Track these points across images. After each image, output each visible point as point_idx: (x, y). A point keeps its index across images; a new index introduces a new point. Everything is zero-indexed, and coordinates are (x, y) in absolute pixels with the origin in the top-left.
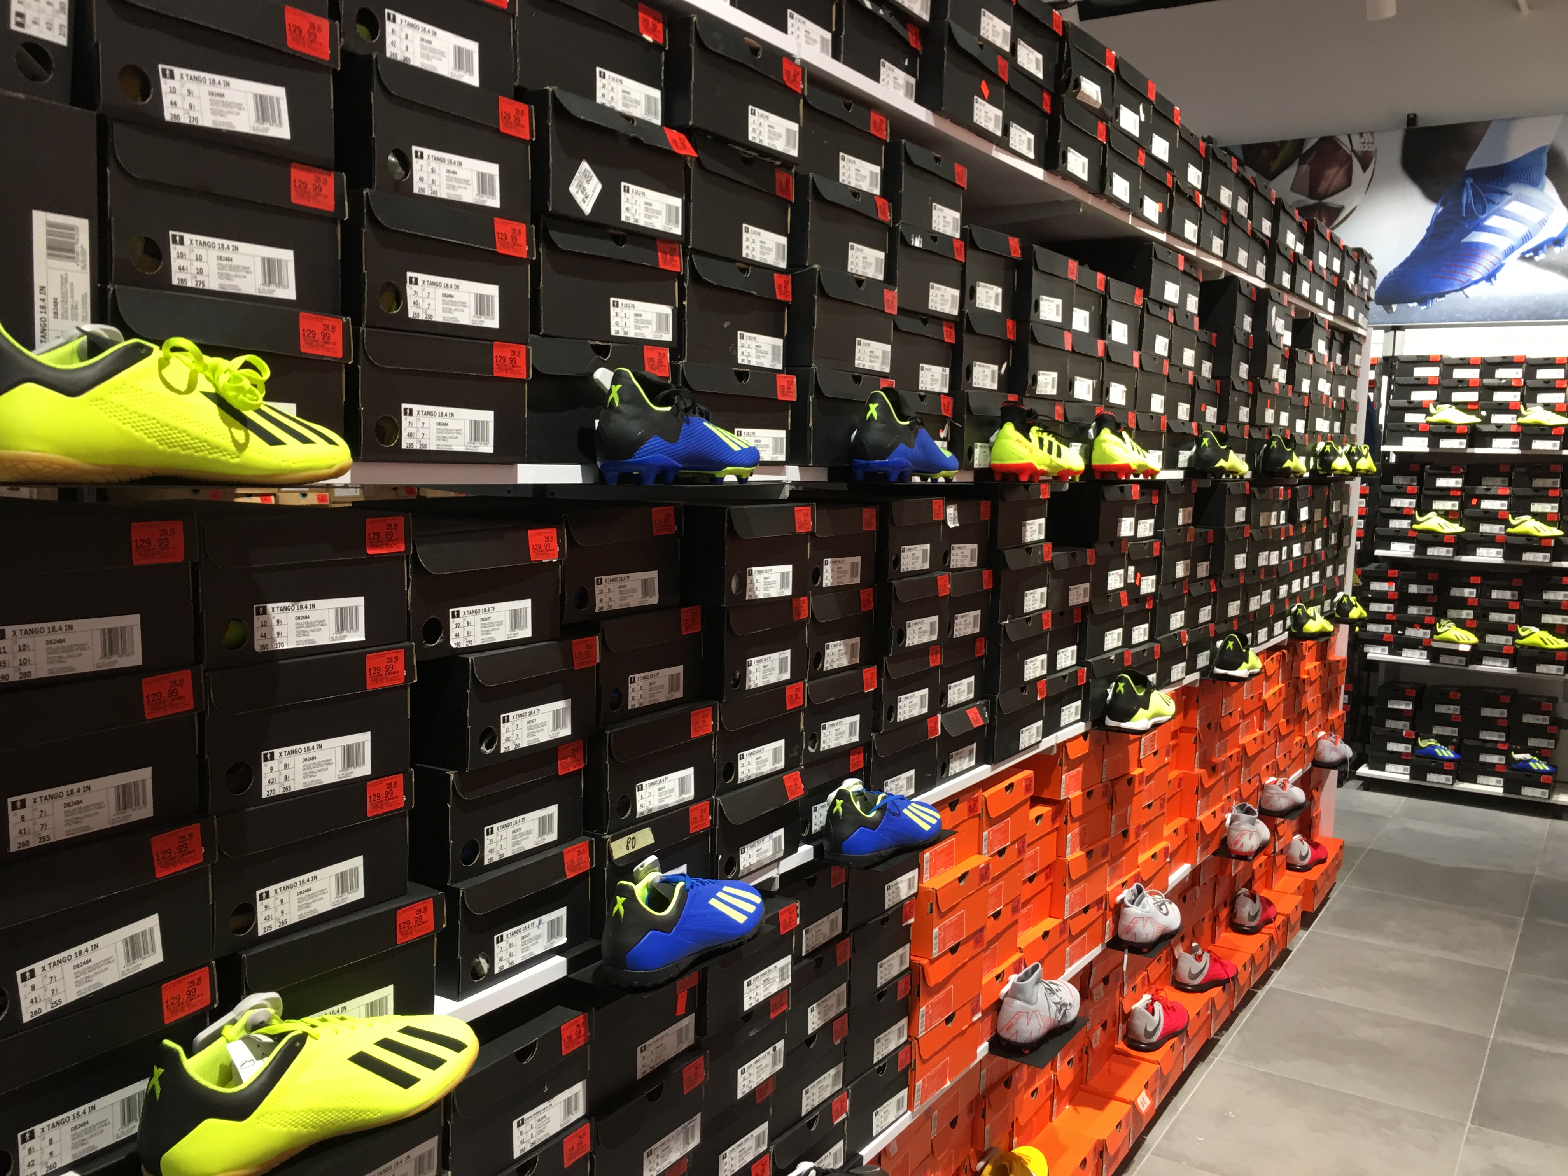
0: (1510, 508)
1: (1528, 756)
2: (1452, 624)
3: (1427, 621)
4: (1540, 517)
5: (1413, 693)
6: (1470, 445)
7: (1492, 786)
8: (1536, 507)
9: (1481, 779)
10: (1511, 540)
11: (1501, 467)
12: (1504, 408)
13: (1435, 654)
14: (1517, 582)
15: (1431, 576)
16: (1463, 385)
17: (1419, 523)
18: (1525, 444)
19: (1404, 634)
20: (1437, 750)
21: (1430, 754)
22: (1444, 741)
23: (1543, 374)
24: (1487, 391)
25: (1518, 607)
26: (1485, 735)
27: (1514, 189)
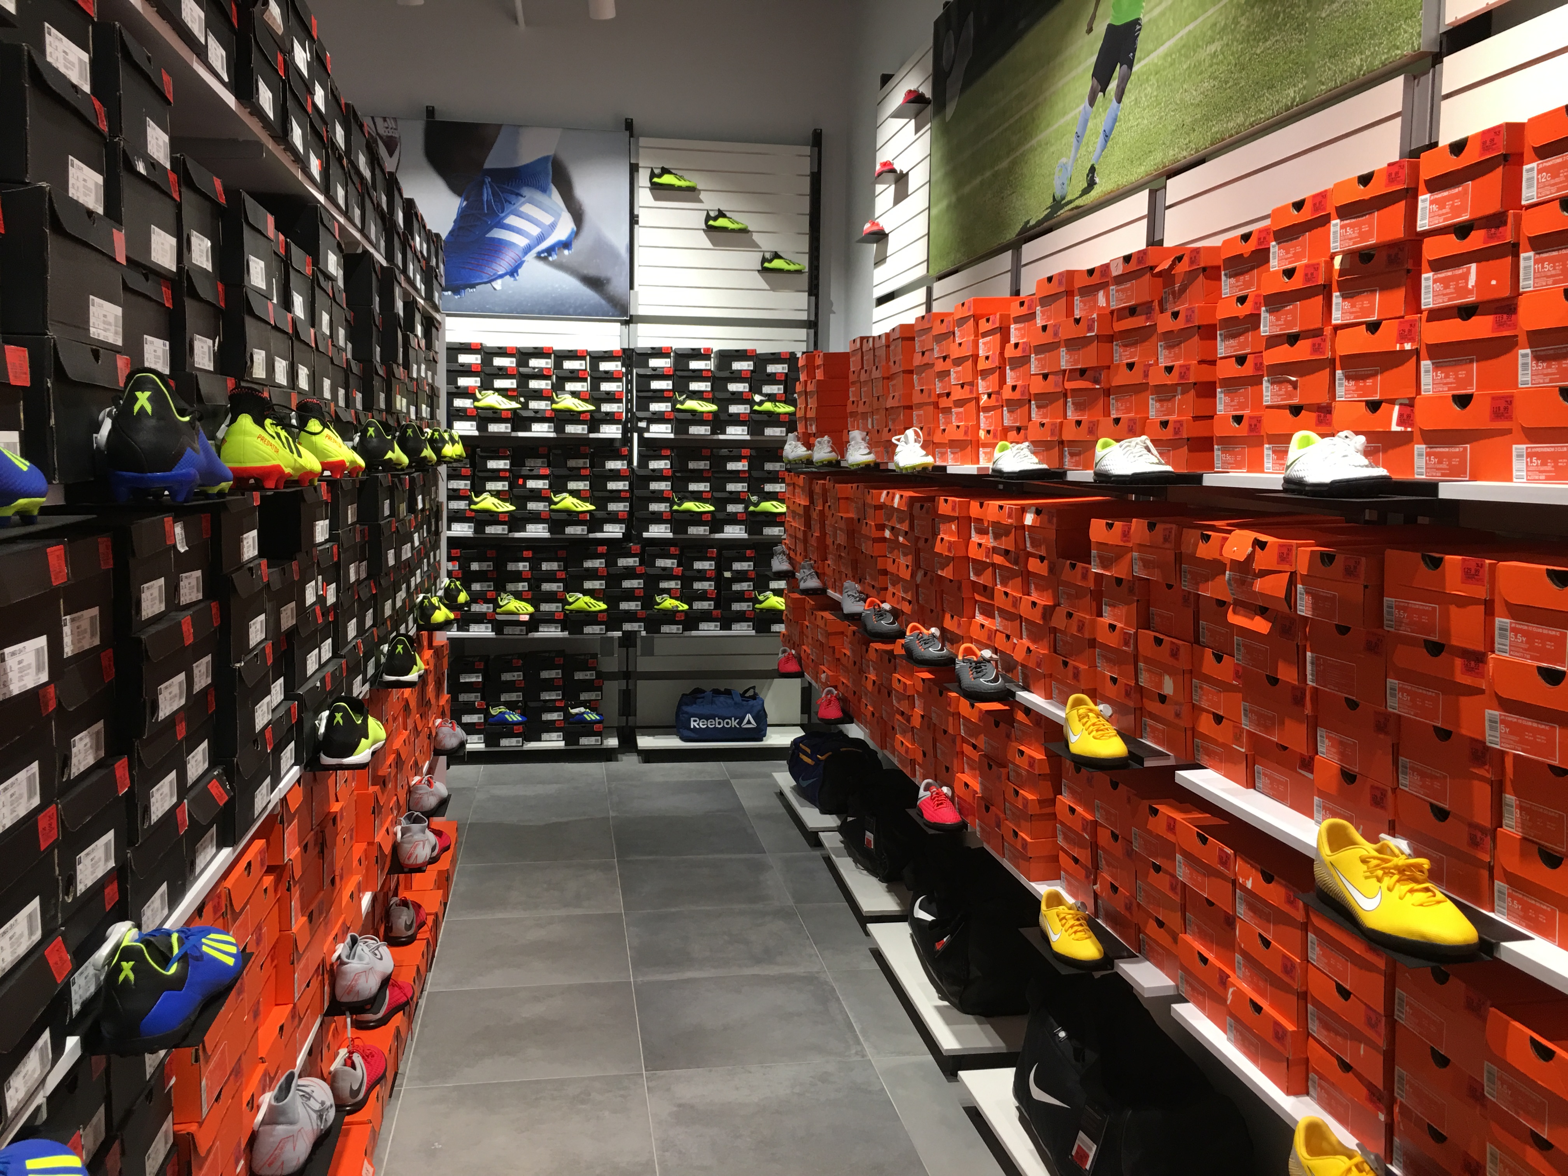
0: (551, 486)
1: (582, 709)
2: (511, 597)
3: (489, 595)
4: (575, 494)
5: (482, 666)
6: (514, 429)
7: (553, 742)
8: (572, 485)
9: (545, 736)
10: (555, 516)
11: (540, 449)
12: (538, 395)
13: (498, 626)
14: (562, 554)
15: (491, 553)
16: (503, 373)
17: (476, 503)
18: (559, 429)
19: (470, 610)
20: (507, 716)
21: (501, 721)
22: (512, 706)
23: (568, 365)
24: (524, 379)
25: (564, 576)
26: (546, 696)
27: (526, 192)
